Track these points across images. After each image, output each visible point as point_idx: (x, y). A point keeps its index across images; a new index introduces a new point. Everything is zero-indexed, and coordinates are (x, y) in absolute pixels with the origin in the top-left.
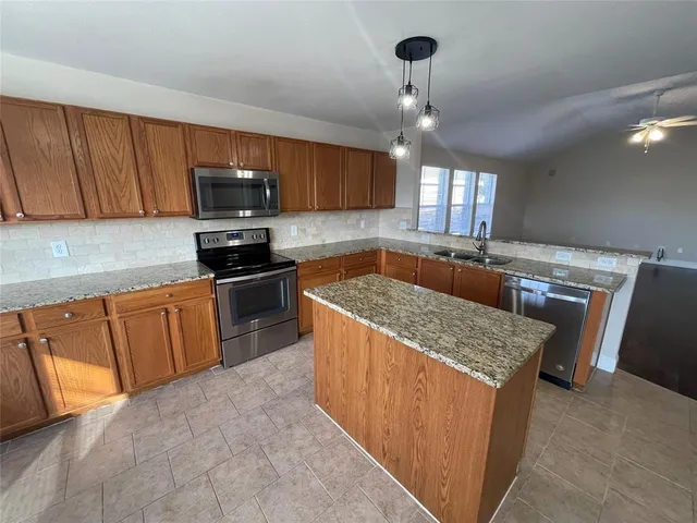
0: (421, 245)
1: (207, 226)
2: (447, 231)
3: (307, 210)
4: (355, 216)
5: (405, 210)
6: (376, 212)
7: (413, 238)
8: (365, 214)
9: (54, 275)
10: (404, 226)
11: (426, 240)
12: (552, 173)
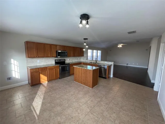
0: (88, 62)
1: (56, 59)
2: (93, 60)
3: (71, 56)
4: (78, 57)
5: (85, 57)
6: (81, 57)
7: (87, 61)
8: (79, 57)
9: (38, 65)
10: (85, 59)
11: (89, 61)
12: (111, 50)
